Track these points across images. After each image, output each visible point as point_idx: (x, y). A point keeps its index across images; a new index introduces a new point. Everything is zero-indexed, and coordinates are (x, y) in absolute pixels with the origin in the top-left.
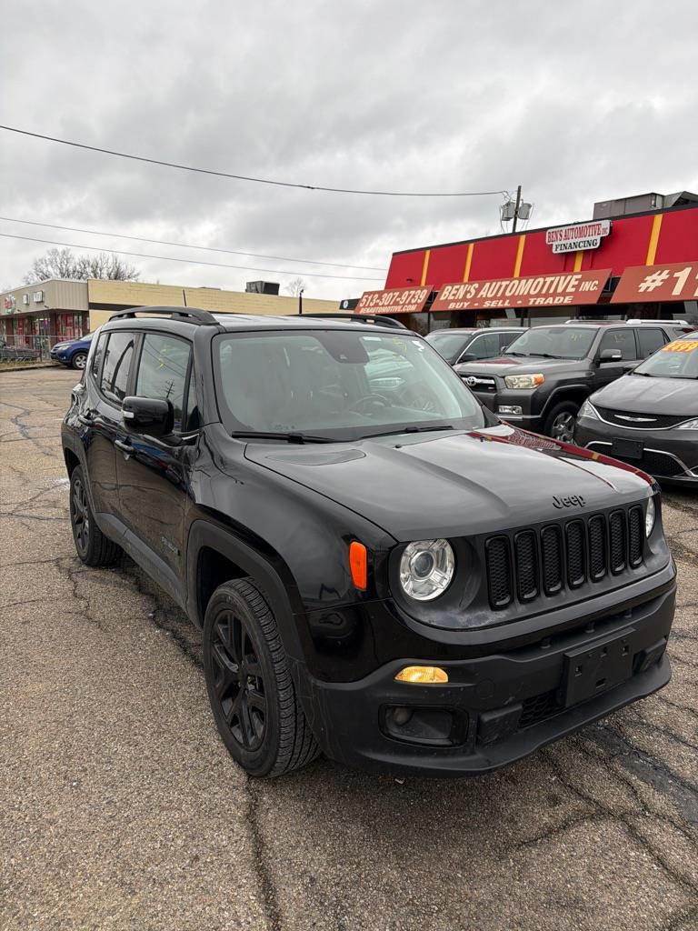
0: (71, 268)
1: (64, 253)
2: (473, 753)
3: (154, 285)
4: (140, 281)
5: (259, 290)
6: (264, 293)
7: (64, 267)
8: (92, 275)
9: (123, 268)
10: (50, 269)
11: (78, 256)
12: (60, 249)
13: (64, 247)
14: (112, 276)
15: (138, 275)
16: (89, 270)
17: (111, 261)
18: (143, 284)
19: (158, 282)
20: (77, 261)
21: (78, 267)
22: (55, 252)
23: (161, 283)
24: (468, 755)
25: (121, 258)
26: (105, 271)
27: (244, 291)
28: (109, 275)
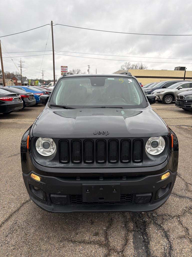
0: (130, 67)
1: (128, 63)
2: (50, 205)
3: (152, 70)
4: (148, 69)
5: (178, 69)
6: (180, 70)
7: (128, 67)
8: (135, 68)
9: (143, 66)
10: (125, 68)
11: (132, 63)
12: (128, 62)
13: (129, 62)
14: (140, 68)
15: (147, 67)
16: (134, 67)
17: (140, 64)
18: (149, 70)
19: (153, 69)
20: (132, 65)
21: (132, 66)
22: (126, 63)
23: (153, 70)
24: (48, 205)
25: (143, 63)
26: (138, 67)
27: (174, 70)
28: (139, 68)
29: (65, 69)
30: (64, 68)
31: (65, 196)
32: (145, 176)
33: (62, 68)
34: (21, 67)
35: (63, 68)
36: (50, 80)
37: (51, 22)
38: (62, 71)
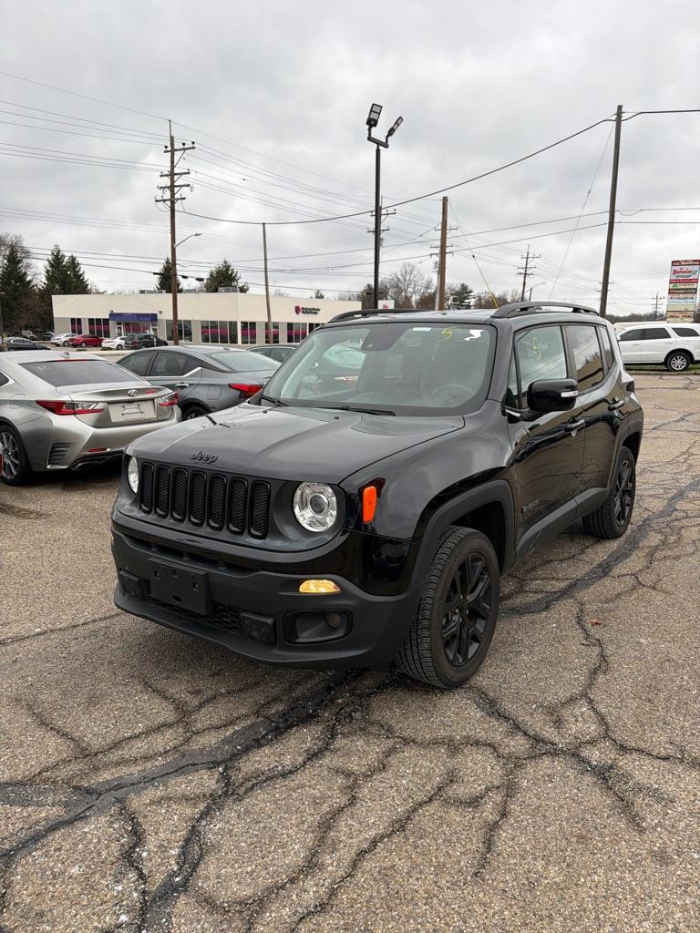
29: (688, 272)
30: (685, 268)
31: (136, 579)
32: (253, 570)
33: (675, 268)
34: (525, 274)
35: (678, 268)
36: (636, 313)
37: (616, 111)
38: (674, 278)
